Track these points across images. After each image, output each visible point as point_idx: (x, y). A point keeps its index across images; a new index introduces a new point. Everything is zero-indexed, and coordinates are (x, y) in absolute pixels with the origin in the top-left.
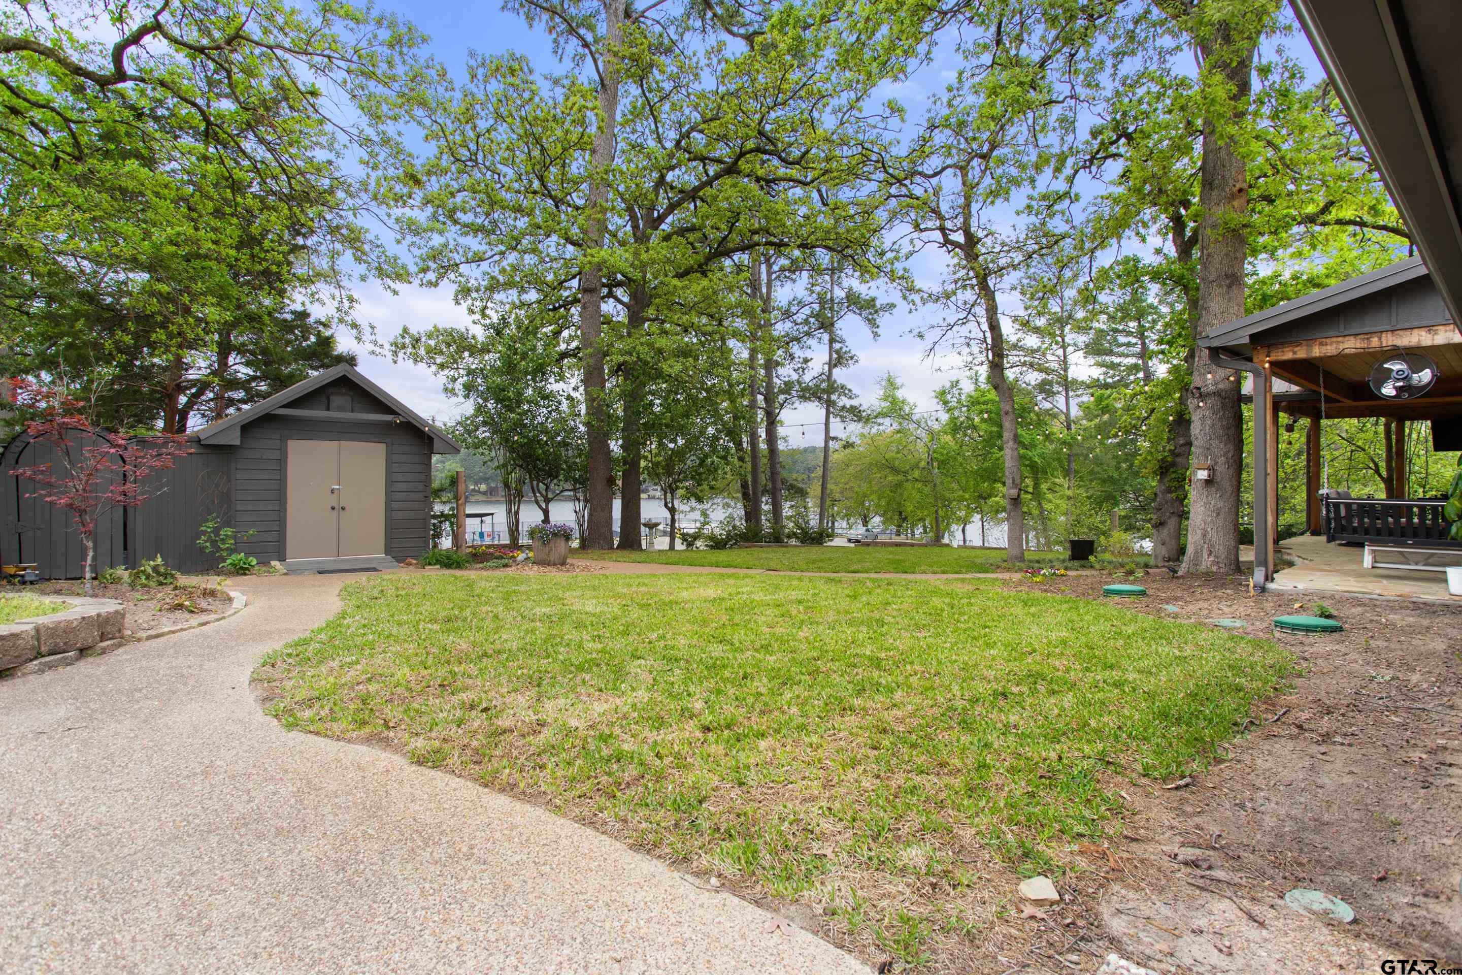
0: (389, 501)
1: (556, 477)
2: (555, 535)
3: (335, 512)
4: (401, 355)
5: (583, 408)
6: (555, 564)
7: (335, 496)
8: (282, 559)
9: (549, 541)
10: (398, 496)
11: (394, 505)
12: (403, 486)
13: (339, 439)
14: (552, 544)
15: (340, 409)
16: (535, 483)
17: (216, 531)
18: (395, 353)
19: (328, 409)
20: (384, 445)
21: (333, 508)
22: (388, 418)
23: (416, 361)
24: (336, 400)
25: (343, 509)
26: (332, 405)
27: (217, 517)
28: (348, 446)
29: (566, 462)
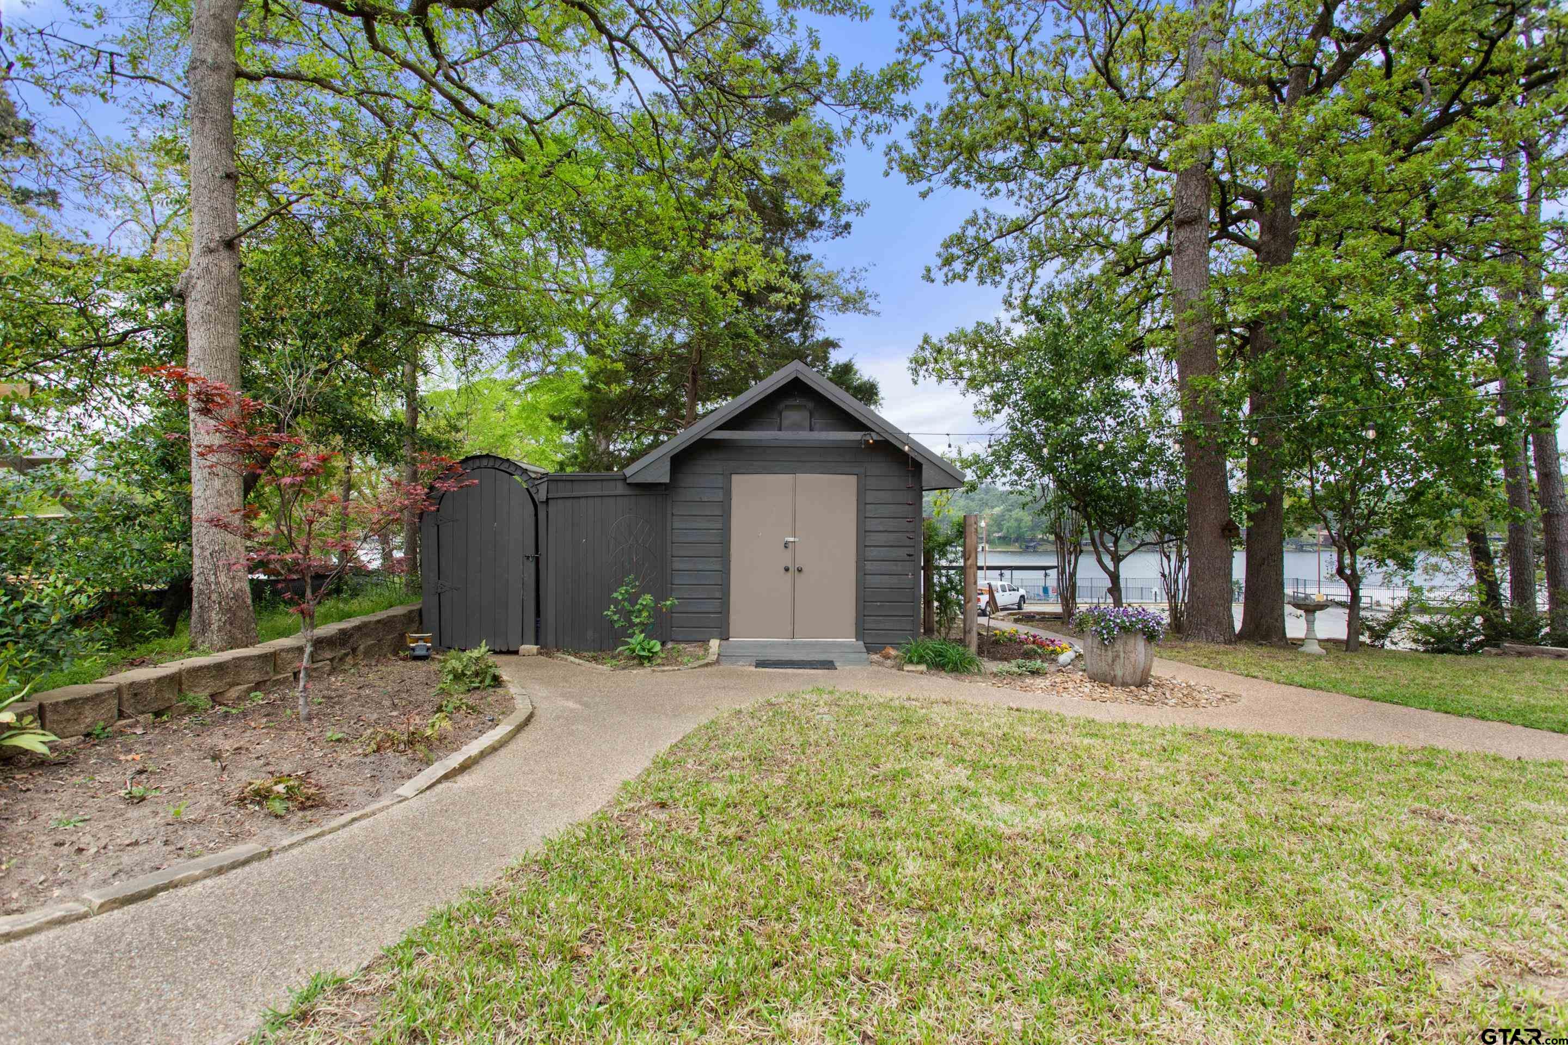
0: (861, 560)
1: (1131, 524)
2: (1123, 628)
3: (789, 574)
4: (922, 373)
5: (1175, 415)
6: (1124, 684)
7: (789, 553)
8: (725, 637)
9: (1113, 640)
10: (872, 553)
11: (869, 566)
12: (882, 538)
13: (793, 472)
14: (1119, 646)
15: (796, 427)
16: (1096, 533)
17: (633, 599)
18: (915, 372)
19: (780, 430)
20: (853, 480)
21: (787, 569)
22: (856, 436)
23: (940, 379)
24: (791, 416)
25: (800, 570)
26: (786, 423)
27: (635, 579)
28: (807, 479)
29: (1146, 500)
